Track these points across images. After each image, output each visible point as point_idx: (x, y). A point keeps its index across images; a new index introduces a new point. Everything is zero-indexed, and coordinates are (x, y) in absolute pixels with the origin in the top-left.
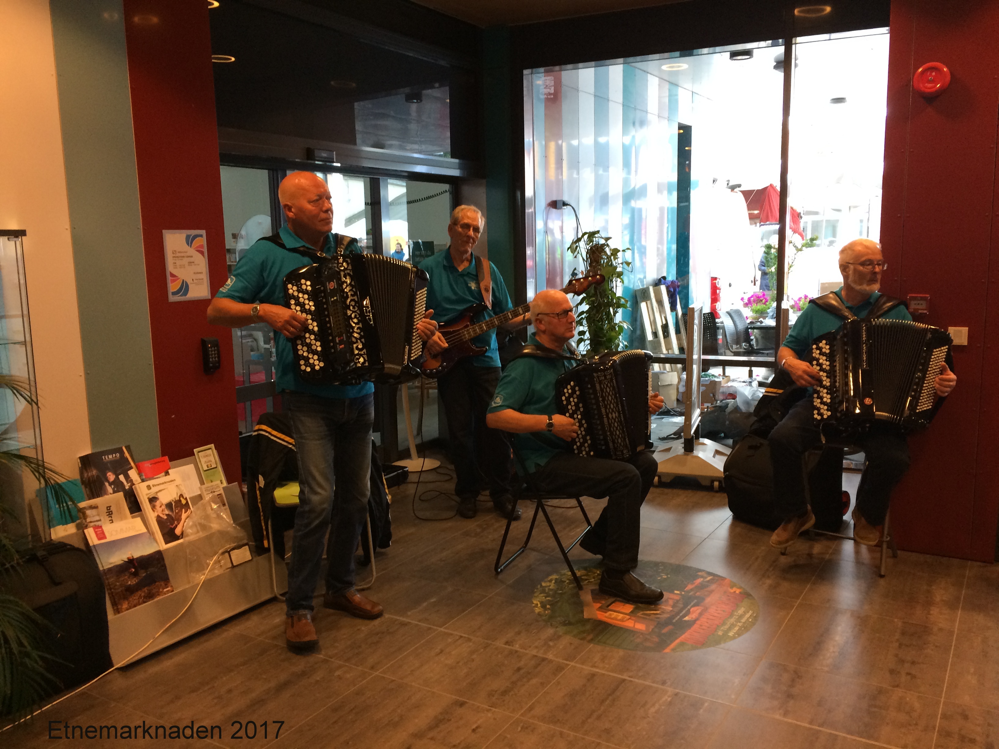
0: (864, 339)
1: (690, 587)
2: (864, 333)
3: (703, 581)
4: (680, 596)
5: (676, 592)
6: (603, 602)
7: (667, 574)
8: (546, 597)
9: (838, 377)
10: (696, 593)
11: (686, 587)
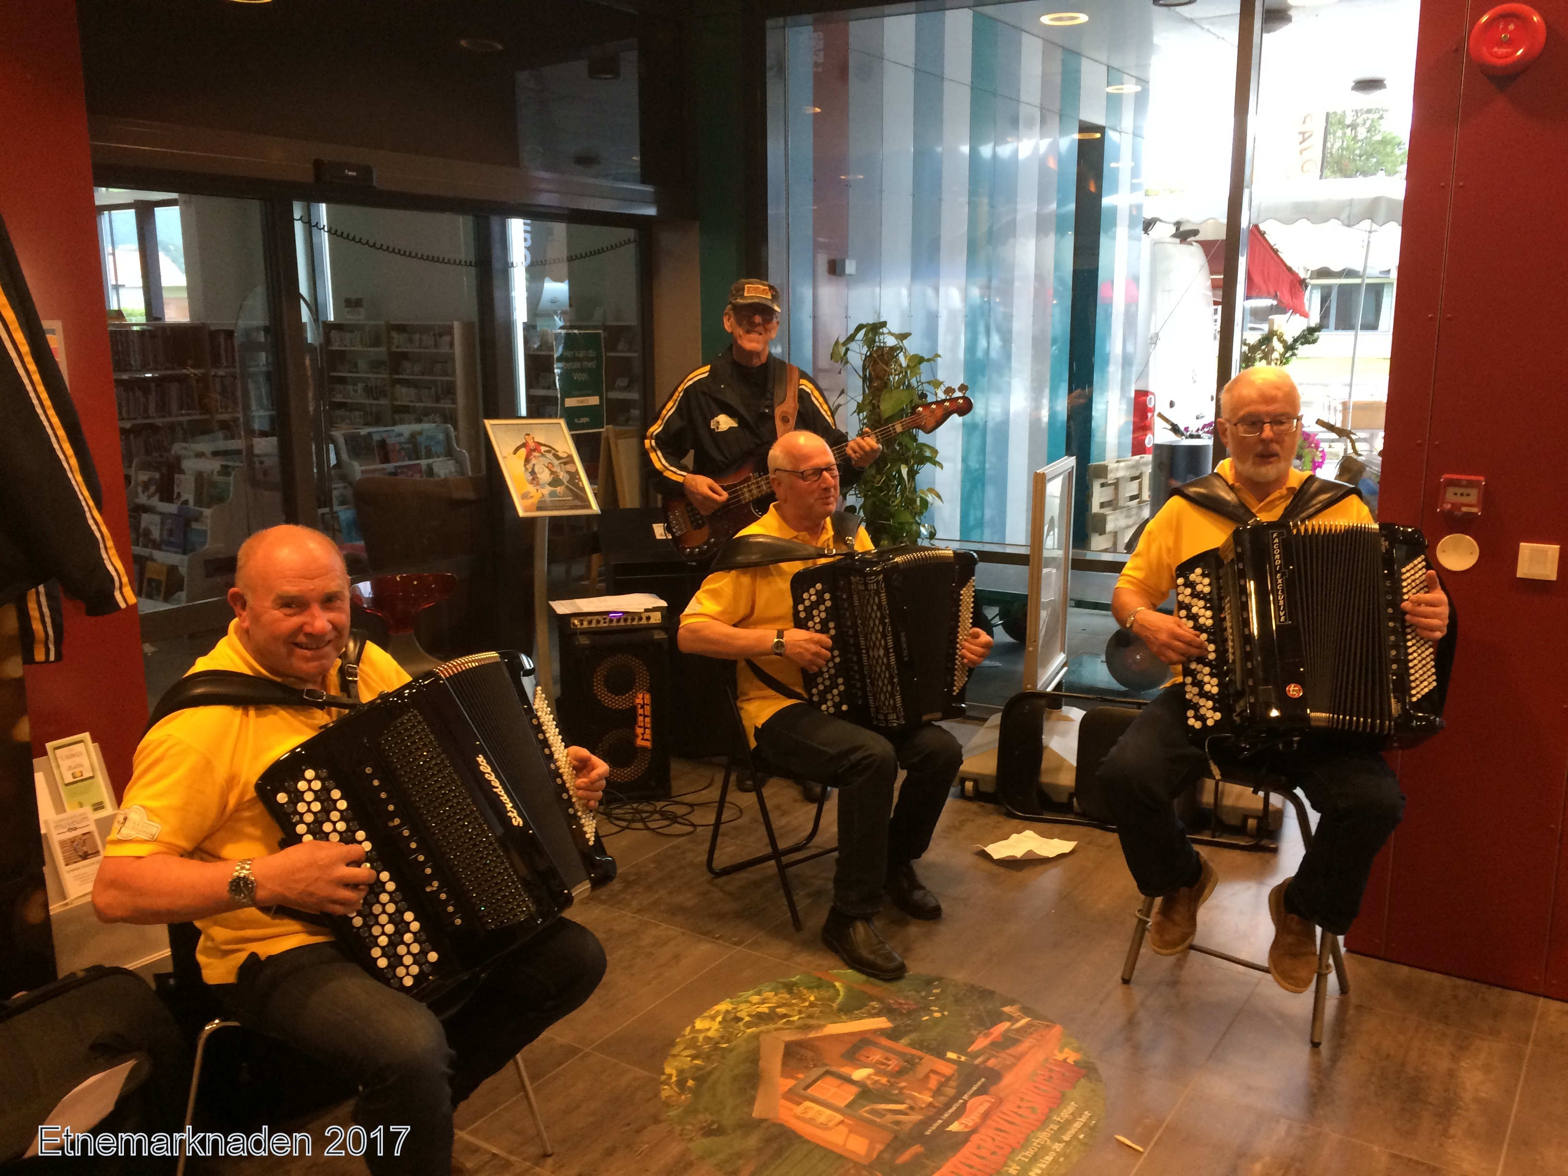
0: (1278, 562)
1: (980, 1043)
2: (1277, 551)
3: (1008, 1030)
4: (955, 1067)
5: (951, 1055)
6: (801, 1076)
7: (941, 1011)
8: (694, 1057)
9: (1230, 643)
10: (988, 1059)
11: (973, 1043)
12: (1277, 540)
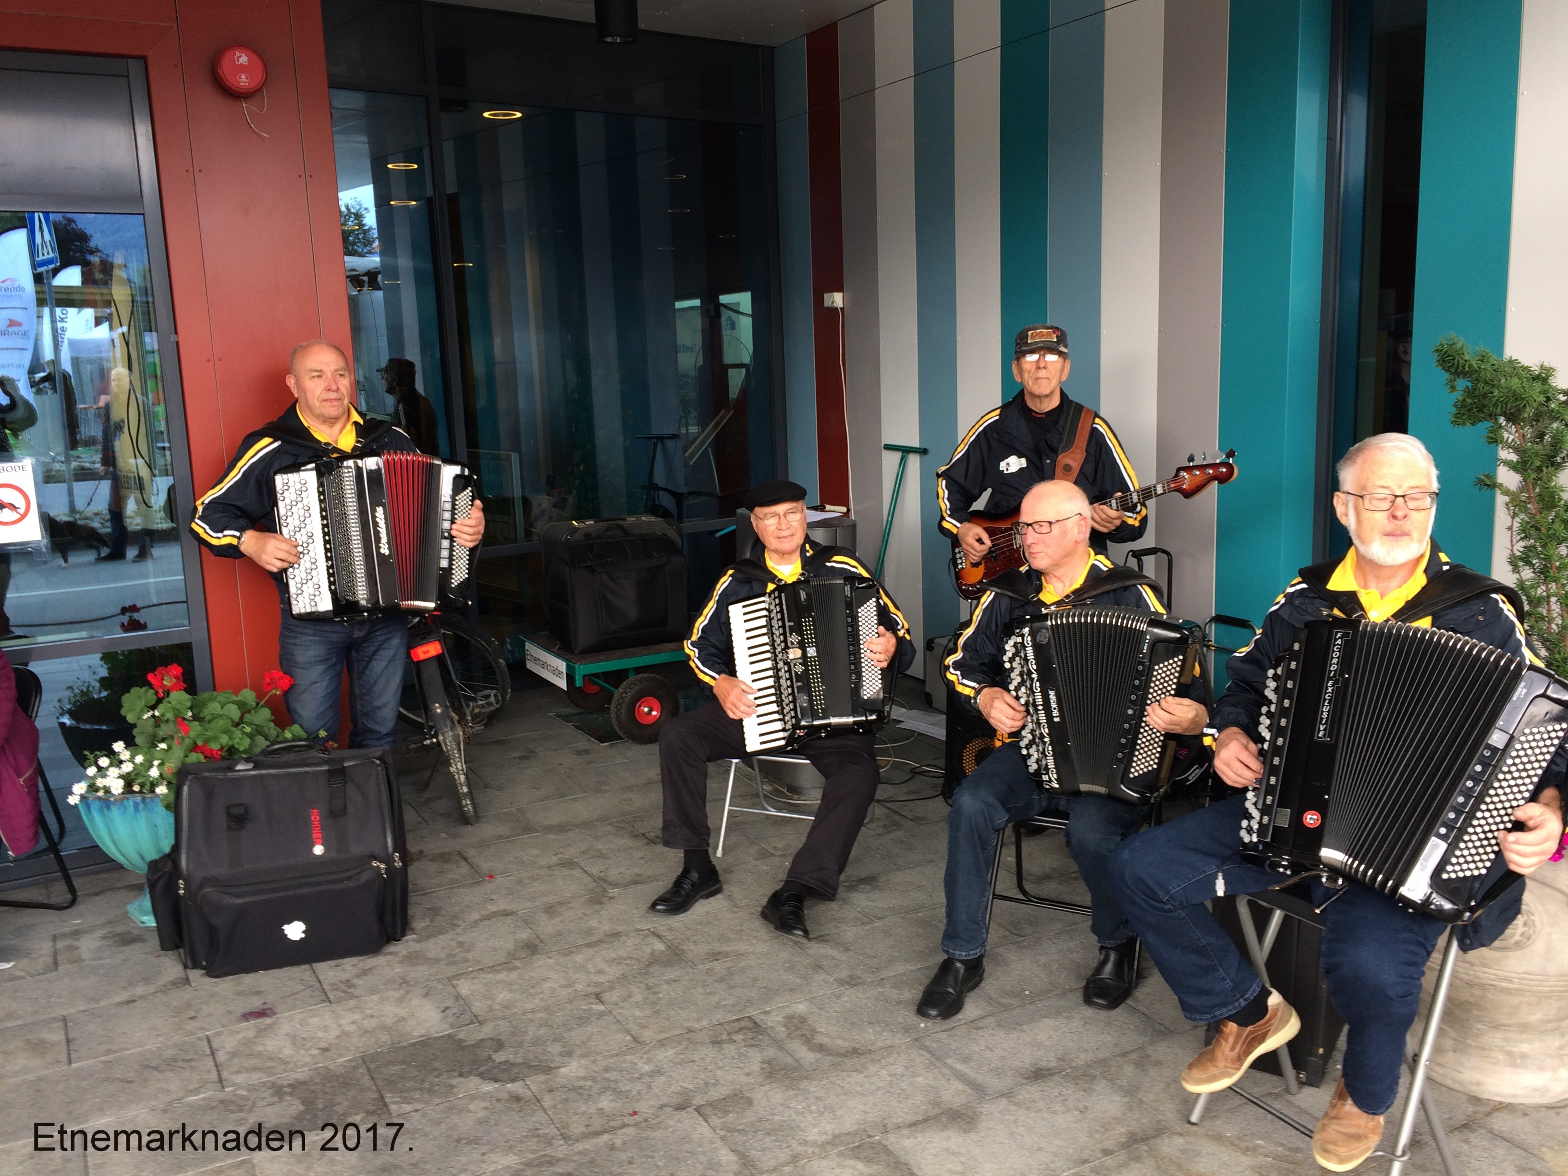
12: (1339, 642)
